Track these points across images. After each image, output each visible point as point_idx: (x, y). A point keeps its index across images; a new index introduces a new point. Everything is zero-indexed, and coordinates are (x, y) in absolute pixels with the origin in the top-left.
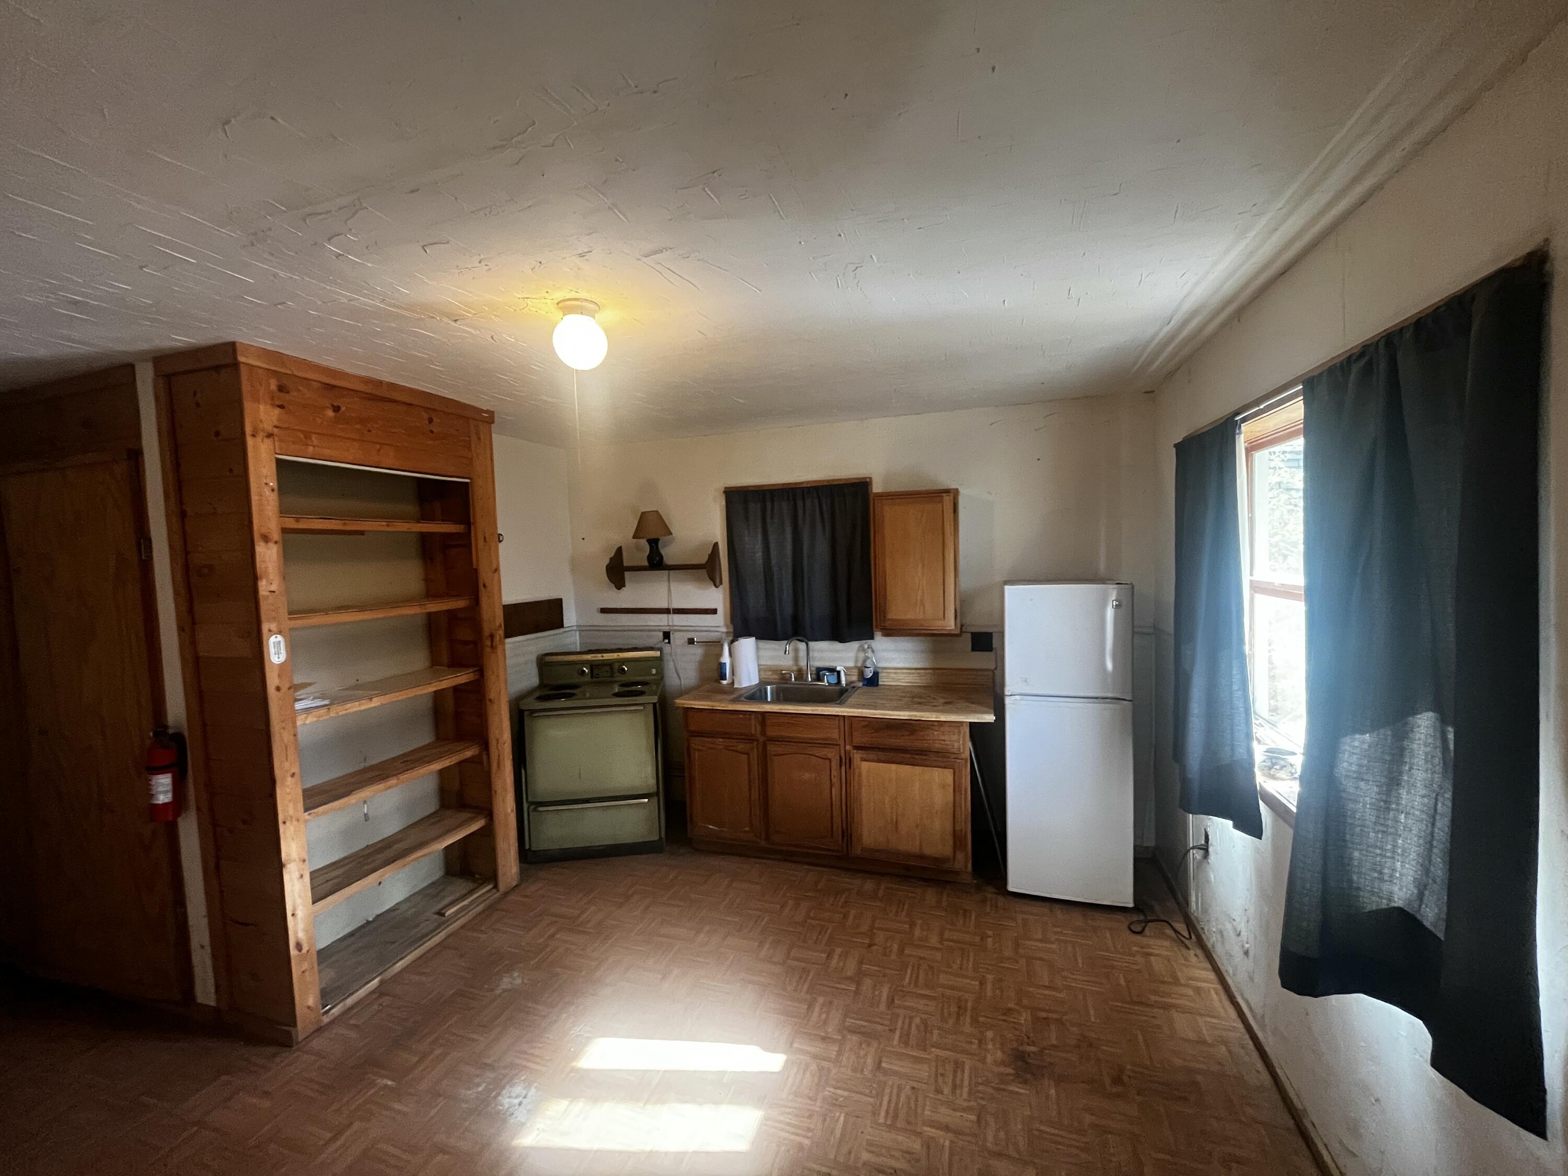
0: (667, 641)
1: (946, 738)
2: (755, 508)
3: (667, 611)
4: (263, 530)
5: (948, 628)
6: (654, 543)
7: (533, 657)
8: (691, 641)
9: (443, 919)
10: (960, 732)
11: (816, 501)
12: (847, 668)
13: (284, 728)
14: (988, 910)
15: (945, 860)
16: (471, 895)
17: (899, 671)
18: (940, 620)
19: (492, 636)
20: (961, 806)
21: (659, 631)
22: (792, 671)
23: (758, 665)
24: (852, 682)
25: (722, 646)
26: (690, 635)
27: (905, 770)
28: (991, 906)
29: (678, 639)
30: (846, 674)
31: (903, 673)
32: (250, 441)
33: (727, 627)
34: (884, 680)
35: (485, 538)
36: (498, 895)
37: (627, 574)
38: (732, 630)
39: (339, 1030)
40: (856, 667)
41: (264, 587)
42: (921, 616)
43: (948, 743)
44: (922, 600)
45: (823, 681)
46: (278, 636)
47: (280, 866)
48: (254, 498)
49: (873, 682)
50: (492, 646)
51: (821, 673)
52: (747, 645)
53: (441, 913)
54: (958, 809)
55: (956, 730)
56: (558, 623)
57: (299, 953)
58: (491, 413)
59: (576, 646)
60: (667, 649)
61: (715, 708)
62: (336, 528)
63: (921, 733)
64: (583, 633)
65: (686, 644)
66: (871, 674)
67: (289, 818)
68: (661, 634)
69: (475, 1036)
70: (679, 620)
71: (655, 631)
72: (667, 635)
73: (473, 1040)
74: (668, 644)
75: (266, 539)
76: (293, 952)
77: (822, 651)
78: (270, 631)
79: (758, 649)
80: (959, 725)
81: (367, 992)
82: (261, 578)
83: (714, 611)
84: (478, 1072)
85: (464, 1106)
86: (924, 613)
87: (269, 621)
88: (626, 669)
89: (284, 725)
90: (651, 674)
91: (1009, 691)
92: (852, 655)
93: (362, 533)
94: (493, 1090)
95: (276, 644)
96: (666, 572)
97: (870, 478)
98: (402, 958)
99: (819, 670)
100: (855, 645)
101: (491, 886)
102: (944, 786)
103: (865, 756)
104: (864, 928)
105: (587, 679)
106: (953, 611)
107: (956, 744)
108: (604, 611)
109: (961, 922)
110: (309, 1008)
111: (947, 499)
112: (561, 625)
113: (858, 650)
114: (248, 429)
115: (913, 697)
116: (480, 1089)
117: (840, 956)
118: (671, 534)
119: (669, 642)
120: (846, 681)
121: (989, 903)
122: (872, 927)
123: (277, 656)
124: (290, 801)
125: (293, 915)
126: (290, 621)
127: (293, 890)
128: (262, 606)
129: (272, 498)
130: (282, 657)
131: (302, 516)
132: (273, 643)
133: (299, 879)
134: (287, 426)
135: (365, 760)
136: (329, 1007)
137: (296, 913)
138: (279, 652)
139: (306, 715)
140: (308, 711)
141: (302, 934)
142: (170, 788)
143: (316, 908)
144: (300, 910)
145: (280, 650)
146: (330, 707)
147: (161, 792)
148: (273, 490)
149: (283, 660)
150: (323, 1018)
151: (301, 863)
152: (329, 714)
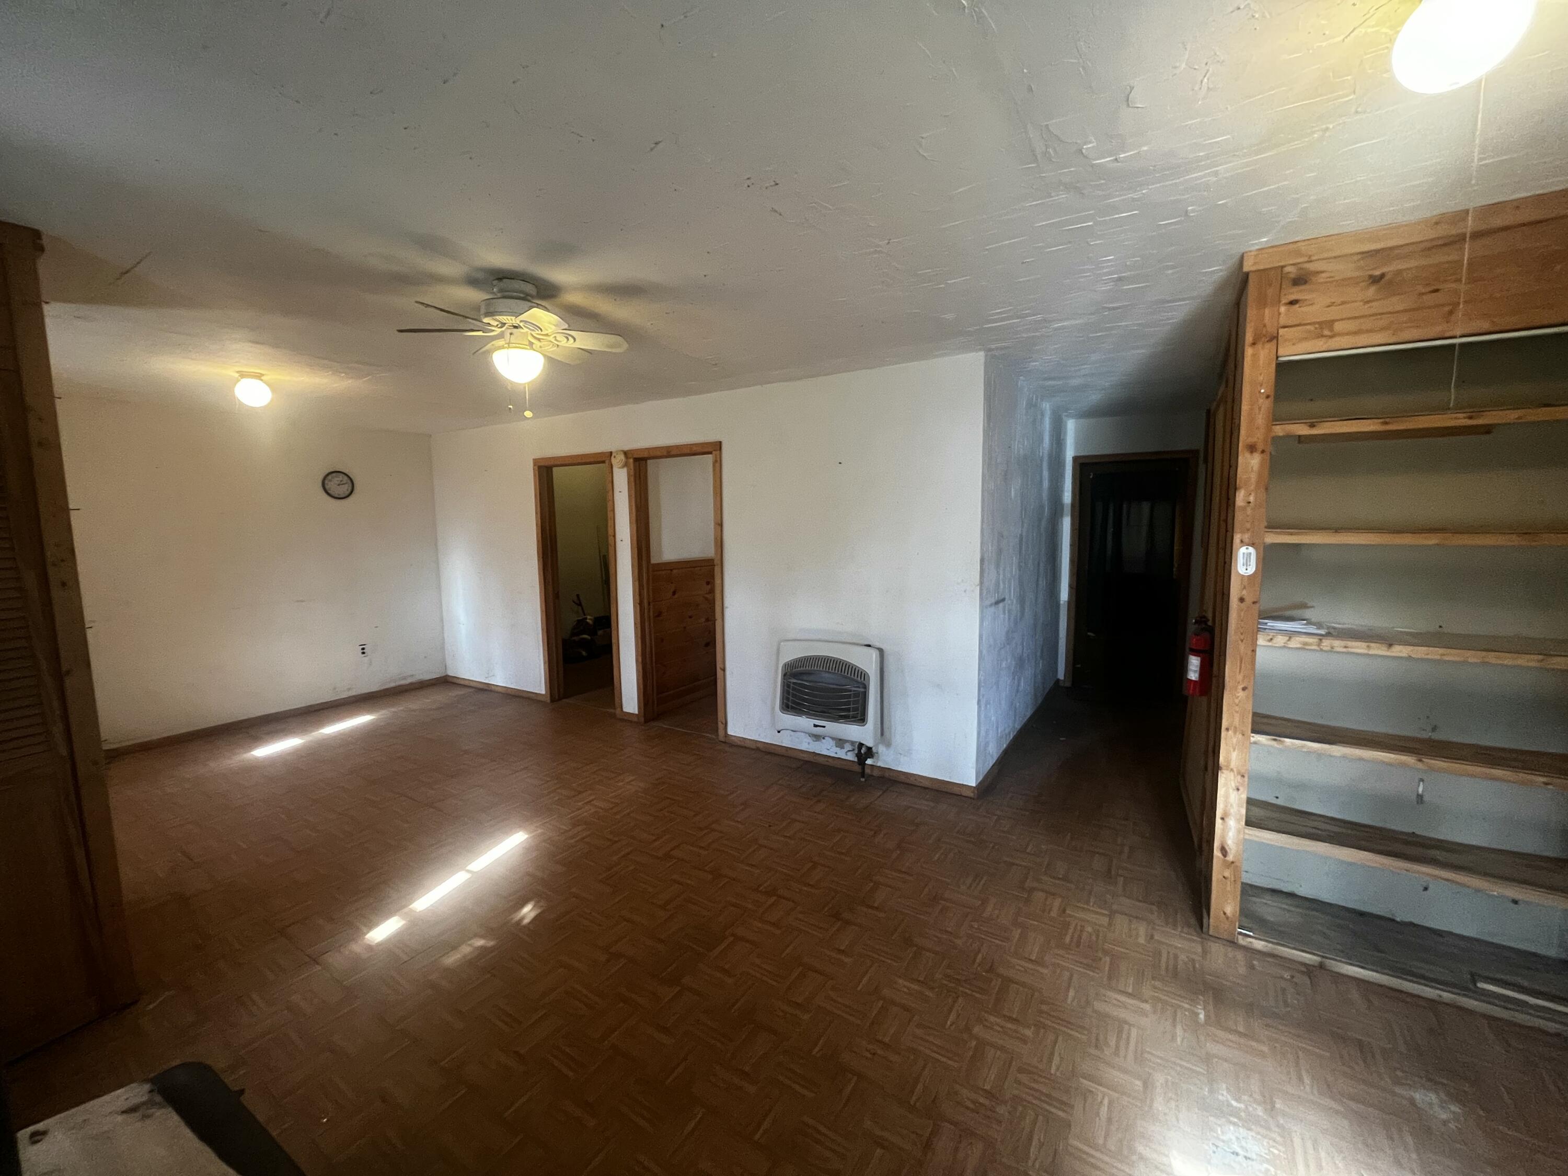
4: (1250, 440)
9: (1471, 986)
13: (1242, 641)
32: (1247, 352)
39: (1240, 955)
41: (1240, 498)
46: (1250, 548)
47: (1216, 768)
48: (1245, 408)
53: (1474, 978)
57: (1223, 858)
67: (1233, 728)
69: (1307, 1080)
73: (1300, 1079)
75: (1252, 448)
76: (1217, 853)
78: (1242, 541)
81: (1300, 959)
82: (1240, 488)
84: (1258, 1096)
85: (1206, 1091)
87: (1242, 532)
89: (1242, 637)
94: (1240, 1118)
95: (1245, 555)
98: (1362, 968)
110: (1225, 913)
114: (1248, 338)
116: (1234, 1103)
123: (1245, 567)
124: (1237, 712)
125: (1222, 819)
126: (1267, 534)
127: (1227, 796)
128: (1239, 516)
129: (1266, 405)
130: (1251, 570)
131: (1318, 420)
132: (1244, 553)
133: (1234, 790)
134: (1298, 322)
135: (1434, 729)
136: (1251, 934)
137: (1226, 819)
138: (1248, 564)
139: (1288, 638)
140: (1291, 634)
141: (1231, 843)
142: (1198, 669)
143: (1247, 831)
144: (1231, 819)
145: (1250, 562)
146: (1324, 638)
147: (1192, 670)
148: (1268, 397)
149: (1251, 573)
150: (1240, 937)
151: (1239, 777)
152: (1319, 645)
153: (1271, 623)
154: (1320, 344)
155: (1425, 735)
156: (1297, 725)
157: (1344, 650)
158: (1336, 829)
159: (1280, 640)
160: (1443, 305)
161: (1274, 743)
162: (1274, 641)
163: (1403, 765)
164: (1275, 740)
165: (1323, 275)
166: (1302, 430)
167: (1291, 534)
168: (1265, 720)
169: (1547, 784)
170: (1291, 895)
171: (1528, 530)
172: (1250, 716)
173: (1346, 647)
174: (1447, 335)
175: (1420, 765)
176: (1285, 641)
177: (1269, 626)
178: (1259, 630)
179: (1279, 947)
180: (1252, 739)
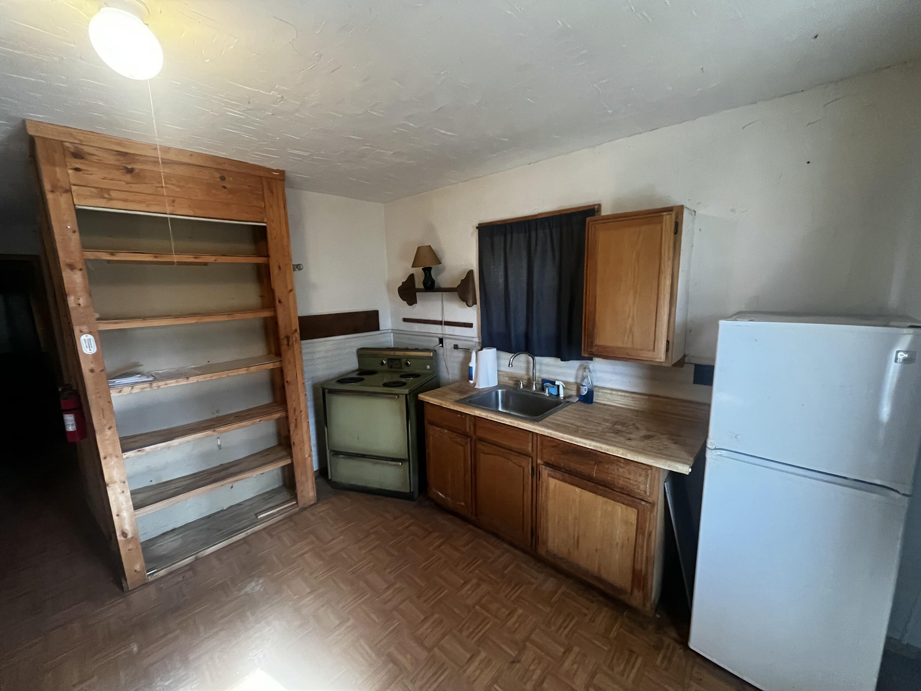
0: (441, 345)
1: (631, 477)
2: (499, 241)
3: (440, 323)
4: (68, 261)
5: (658, 360)
6: (427, 270)
7: (355, 350)
8: (456, 347)
9: (256, 520)
10: (647, 475)
11: (548, 231)
12: (565, 383)
13: (100, 397)
14: (658, 662)
15: (621, 591)
16: (280, 506)
17: (614, 392)
18: (649, 351)
19: (288, 338)
20: (642, 547)
21: (436, 337)
22: (522, 379)
23: (498, 371)
24: (570, 396)
25: (471, 353)
26: (456, 342)
27: (588, 495)
28: (664, 657)
29: (448, 344)
30: (564, 388)
31: (618, 395)
32: (50, 197)
33: (479, 339)
34: (599, 398)
35: (280, 267)
36: (297, 509)
37: (418, 294)
38: (481, 341)
40: (576, 383)
41: (72, 302)
42: (629, 345)
43: (632, 482)
44: (631, 329)
45: (545, 392)
46: (89, 335)
47: (105, 485)
48: (58, 237)
49: (588, 398)
50: (288, 345)
51: (544, 384)
52: (490, 353)
53: (257, 516)
54: (639, 549)
55: (643, 472)
56: (375, 327)
57: (125, 539)
58: (282, 173)
59: (392, 343)
60: (441, 351)
61: (442, 406)
62: (188, 260)
63: (606, 466)
64: (395, 334)
65: (453, 349)
66: (586, 392)
67: (108, 456)
68: (438, 339)
70: (449, 330)
71: (433, 337)
72: (441, 341)
74: (441, 348)
75: (72, 267)
76: (120, 538)
77: (548, 365)
78: (81, 331)
79: (498, 358)
80: (648, 468)
82: (70, 295)
83: (470, 325)
86: (633, 342)
87: (79, 325)
88: (409, 363)
89: (99, 395)
90: (425, 368)
91: (712, 444)
92: (573, 372)
93: (206, 264)
95: (87, 341)
96: (440, 293)
97: (599, 205)
98: (215, 545)
99: (544, 381)
100: (576, 364)
101: (294, 502)
102: (626, 522)
103: (552, 473)
104: (519, 637)
105: (386, 368)
106: (664, 342)
107: (642, 487)
108: (405, 320)
109: (622, 667)
110: (136, 571)
111: (668, 220)
112: (378, 329)
113: (579, 369)
114: (47, 186)
115: (615, 423)
117: (481, 661)
118: (440, 263)
119: (442, 346)
120: (564, 394)
121: (663, 651)
122: (528, 638)
123: (88, 349)
124: (109, 444)
125: (118, 515)
126: (98, 325)
127: (117, 499)
128: (74, 315)
129: (75, 238)
130: (94, 350)
131: (115, 251)
132: (85, 340)
133: (120, 494)
134: (84, 184)
135: (217, 412)
136: (156, 570)
137: (121, 514)
138: (90, 346)
139: (131, 388)
140: (133, 385)
141: (128, 528)
142: (74, 422)
143: (137, 513)
144: (123, 512)
145: (91, 345)
146: (152, 382)
147: (69, 425)
148: (74, 232)
149: (95, 352)
150: (149, 577)
151: (122, 484)
152: (151, 387)
153: (118, 381)
154: (102, 202)
155: (215, 416)
156: (151, 435)
157: (165, 386)
158: (187, 482)
159: (127, 390)
160: (170, 196)
161: (140, 453)
162: (123, 391)
163: (207, 436)
164: (139, 451)
165: (94, 157)
166: (106, 257)
167: (116, 323)
168: (129, 440)
169: (260, 421)
170: (173, 530)
171: (231, 312)
172: (119, 441)
173: (166, 384)
174: (175, 213)
175: (215, 433)
176: (130, 390)
177: (117, 383)
178: (110, 387)
179: (174, 566)
180: (124, 457)
